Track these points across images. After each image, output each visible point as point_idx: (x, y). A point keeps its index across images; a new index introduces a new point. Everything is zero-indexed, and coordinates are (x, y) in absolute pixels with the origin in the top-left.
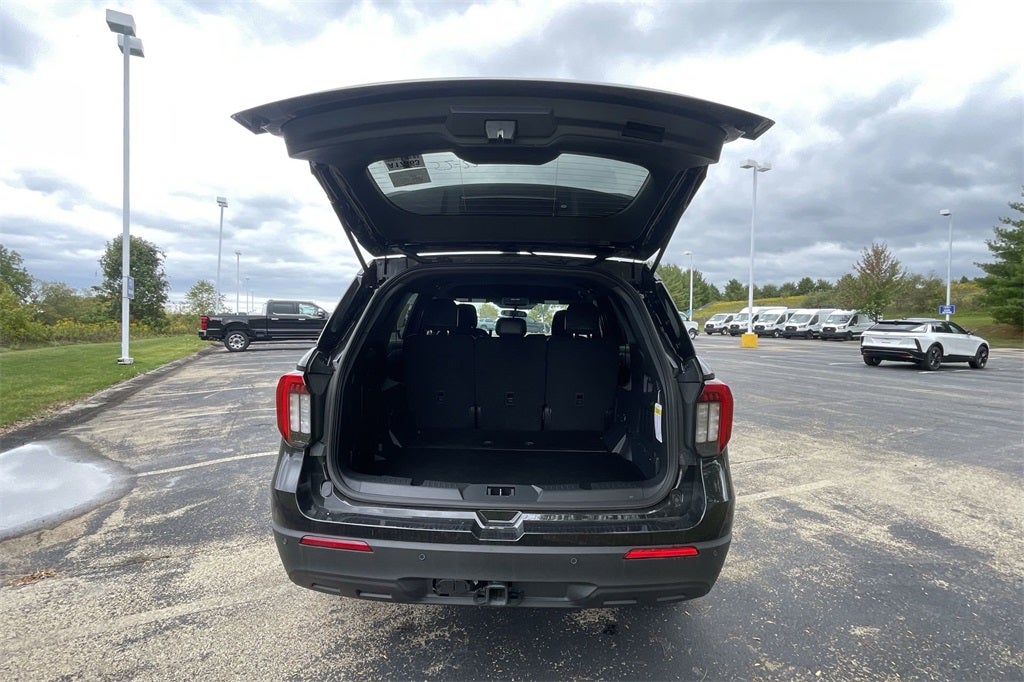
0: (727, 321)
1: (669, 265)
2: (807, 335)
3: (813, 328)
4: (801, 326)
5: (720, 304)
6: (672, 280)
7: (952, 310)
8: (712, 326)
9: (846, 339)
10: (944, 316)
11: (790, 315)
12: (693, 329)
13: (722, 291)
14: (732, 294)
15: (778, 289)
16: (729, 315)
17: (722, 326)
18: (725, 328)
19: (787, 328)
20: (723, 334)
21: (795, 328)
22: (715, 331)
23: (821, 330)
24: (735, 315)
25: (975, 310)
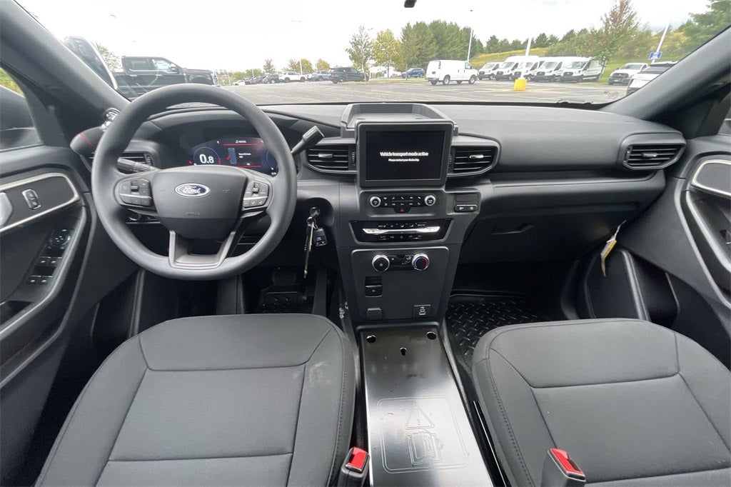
0: (494, 69)
1: (451, 23)
2: (552, 79)
3: (556, 73)
4: (548, 72)
5: (483, 55)
6: (453, 36)
7: (658, 56)
8: (484, 73)
9: (578, 82)
10: (651, 61)
11: (541, 63)
12: (474, 75)
13: (485, 45)
14: (491, 48)
15: (522, 43)
16: (496, 63)
17: (490, 73)
18: (493, 74)
19: (538, 73)
20: (490, 80)
21: (544, 73)
22: (485, 77)
23: (562, 75)
24: (501, 64)
25: (667, 56)
